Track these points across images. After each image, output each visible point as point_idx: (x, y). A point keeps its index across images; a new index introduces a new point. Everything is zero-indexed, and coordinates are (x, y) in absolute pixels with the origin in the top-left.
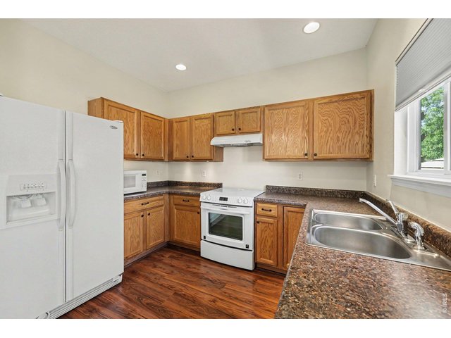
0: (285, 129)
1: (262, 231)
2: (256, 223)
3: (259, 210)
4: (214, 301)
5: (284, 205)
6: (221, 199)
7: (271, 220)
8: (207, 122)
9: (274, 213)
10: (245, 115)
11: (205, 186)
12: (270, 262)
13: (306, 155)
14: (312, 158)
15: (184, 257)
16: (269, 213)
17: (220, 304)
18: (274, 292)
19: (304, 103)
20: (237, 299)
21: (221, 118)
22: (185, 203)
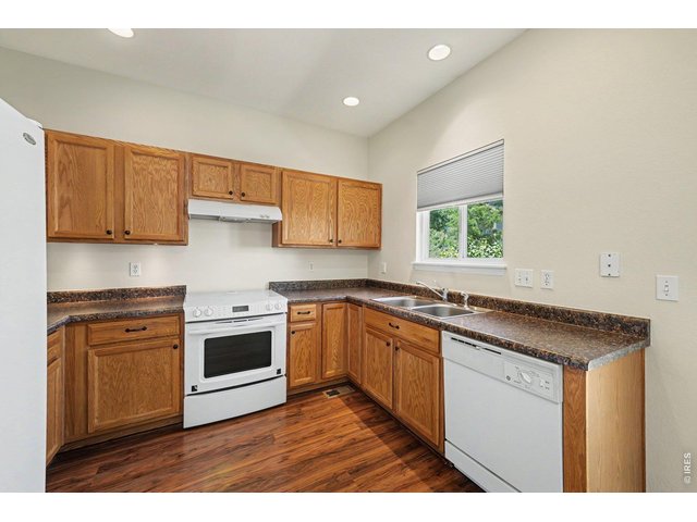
0: (308, 207)
1: (297, 343)
2: (290, 333)
3: (294, 315)
4: (285, 459)
5: (322, 303)
6: (235, 309)
7: (309, 325)
8: (169, 165)
9: (313, 315)
10: (252, 174)
11: (140, 296)
12: (306, 380)
13: (331, 241)
14: (336, 245)
15: (143, 450)
16: (306, 317)
17: (295, 456)
18: (329, 408)
19: (328, 180)
20: (304, 438)
21: (202, 167)
22: (133, 335)
